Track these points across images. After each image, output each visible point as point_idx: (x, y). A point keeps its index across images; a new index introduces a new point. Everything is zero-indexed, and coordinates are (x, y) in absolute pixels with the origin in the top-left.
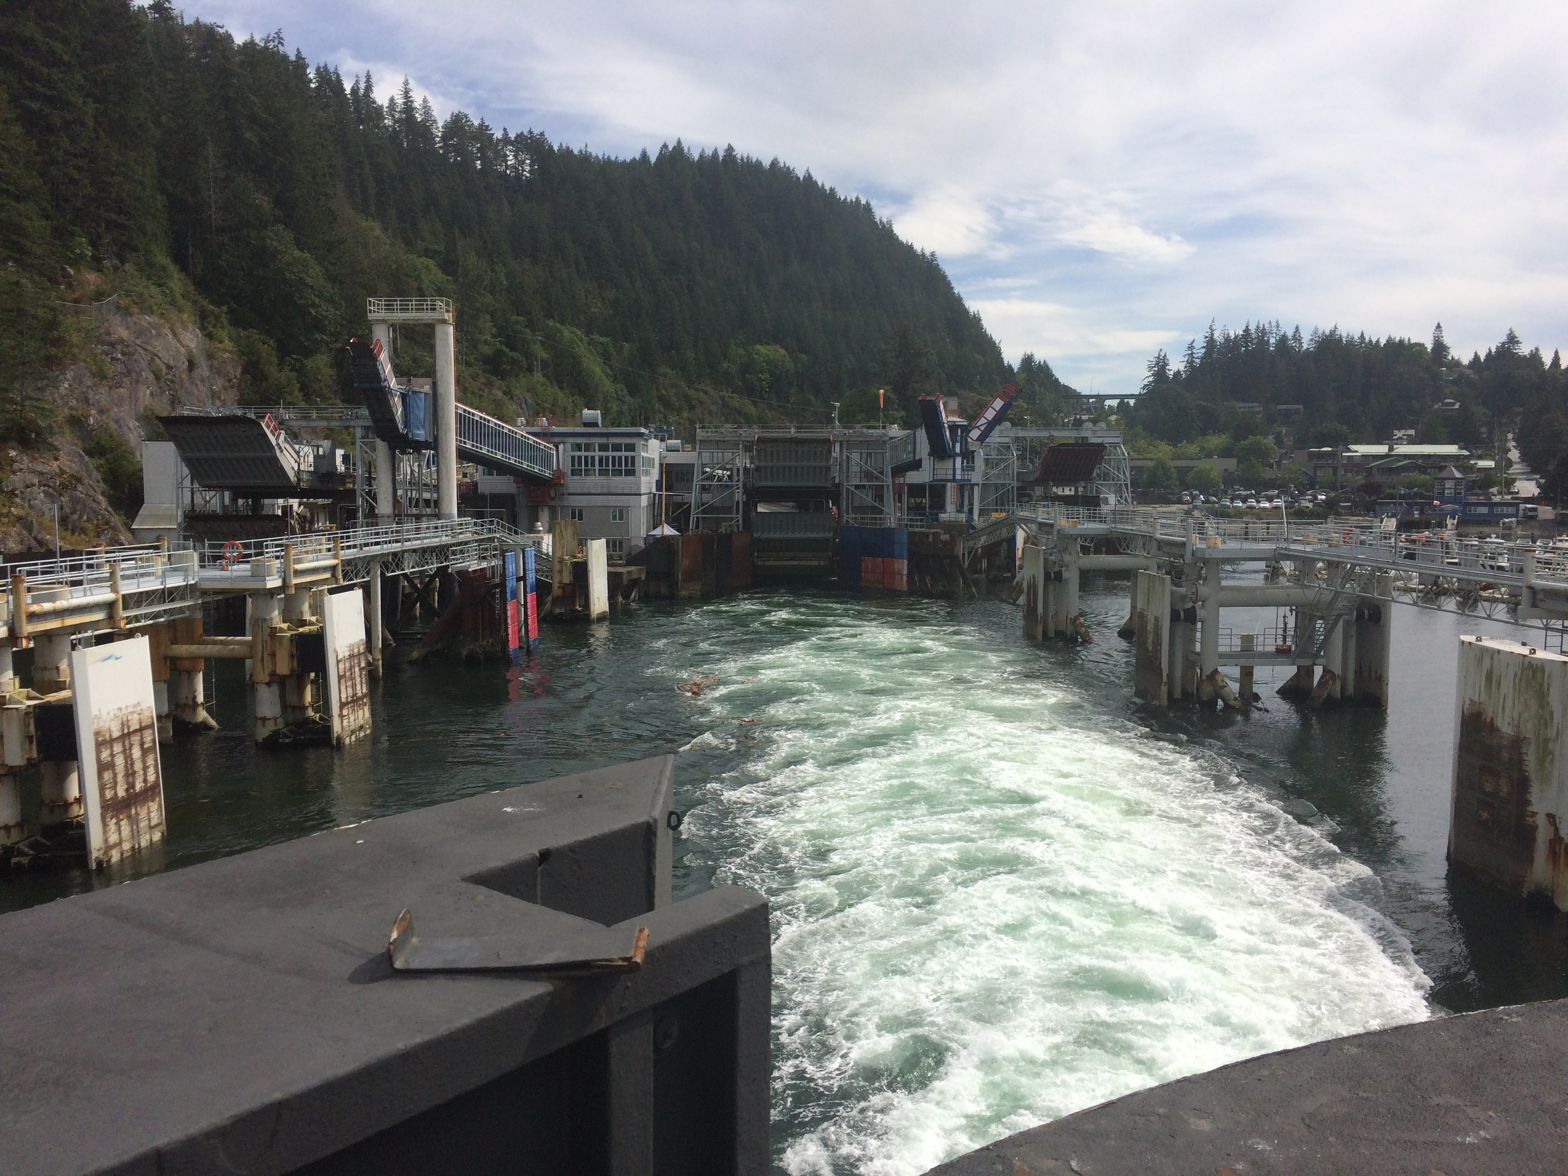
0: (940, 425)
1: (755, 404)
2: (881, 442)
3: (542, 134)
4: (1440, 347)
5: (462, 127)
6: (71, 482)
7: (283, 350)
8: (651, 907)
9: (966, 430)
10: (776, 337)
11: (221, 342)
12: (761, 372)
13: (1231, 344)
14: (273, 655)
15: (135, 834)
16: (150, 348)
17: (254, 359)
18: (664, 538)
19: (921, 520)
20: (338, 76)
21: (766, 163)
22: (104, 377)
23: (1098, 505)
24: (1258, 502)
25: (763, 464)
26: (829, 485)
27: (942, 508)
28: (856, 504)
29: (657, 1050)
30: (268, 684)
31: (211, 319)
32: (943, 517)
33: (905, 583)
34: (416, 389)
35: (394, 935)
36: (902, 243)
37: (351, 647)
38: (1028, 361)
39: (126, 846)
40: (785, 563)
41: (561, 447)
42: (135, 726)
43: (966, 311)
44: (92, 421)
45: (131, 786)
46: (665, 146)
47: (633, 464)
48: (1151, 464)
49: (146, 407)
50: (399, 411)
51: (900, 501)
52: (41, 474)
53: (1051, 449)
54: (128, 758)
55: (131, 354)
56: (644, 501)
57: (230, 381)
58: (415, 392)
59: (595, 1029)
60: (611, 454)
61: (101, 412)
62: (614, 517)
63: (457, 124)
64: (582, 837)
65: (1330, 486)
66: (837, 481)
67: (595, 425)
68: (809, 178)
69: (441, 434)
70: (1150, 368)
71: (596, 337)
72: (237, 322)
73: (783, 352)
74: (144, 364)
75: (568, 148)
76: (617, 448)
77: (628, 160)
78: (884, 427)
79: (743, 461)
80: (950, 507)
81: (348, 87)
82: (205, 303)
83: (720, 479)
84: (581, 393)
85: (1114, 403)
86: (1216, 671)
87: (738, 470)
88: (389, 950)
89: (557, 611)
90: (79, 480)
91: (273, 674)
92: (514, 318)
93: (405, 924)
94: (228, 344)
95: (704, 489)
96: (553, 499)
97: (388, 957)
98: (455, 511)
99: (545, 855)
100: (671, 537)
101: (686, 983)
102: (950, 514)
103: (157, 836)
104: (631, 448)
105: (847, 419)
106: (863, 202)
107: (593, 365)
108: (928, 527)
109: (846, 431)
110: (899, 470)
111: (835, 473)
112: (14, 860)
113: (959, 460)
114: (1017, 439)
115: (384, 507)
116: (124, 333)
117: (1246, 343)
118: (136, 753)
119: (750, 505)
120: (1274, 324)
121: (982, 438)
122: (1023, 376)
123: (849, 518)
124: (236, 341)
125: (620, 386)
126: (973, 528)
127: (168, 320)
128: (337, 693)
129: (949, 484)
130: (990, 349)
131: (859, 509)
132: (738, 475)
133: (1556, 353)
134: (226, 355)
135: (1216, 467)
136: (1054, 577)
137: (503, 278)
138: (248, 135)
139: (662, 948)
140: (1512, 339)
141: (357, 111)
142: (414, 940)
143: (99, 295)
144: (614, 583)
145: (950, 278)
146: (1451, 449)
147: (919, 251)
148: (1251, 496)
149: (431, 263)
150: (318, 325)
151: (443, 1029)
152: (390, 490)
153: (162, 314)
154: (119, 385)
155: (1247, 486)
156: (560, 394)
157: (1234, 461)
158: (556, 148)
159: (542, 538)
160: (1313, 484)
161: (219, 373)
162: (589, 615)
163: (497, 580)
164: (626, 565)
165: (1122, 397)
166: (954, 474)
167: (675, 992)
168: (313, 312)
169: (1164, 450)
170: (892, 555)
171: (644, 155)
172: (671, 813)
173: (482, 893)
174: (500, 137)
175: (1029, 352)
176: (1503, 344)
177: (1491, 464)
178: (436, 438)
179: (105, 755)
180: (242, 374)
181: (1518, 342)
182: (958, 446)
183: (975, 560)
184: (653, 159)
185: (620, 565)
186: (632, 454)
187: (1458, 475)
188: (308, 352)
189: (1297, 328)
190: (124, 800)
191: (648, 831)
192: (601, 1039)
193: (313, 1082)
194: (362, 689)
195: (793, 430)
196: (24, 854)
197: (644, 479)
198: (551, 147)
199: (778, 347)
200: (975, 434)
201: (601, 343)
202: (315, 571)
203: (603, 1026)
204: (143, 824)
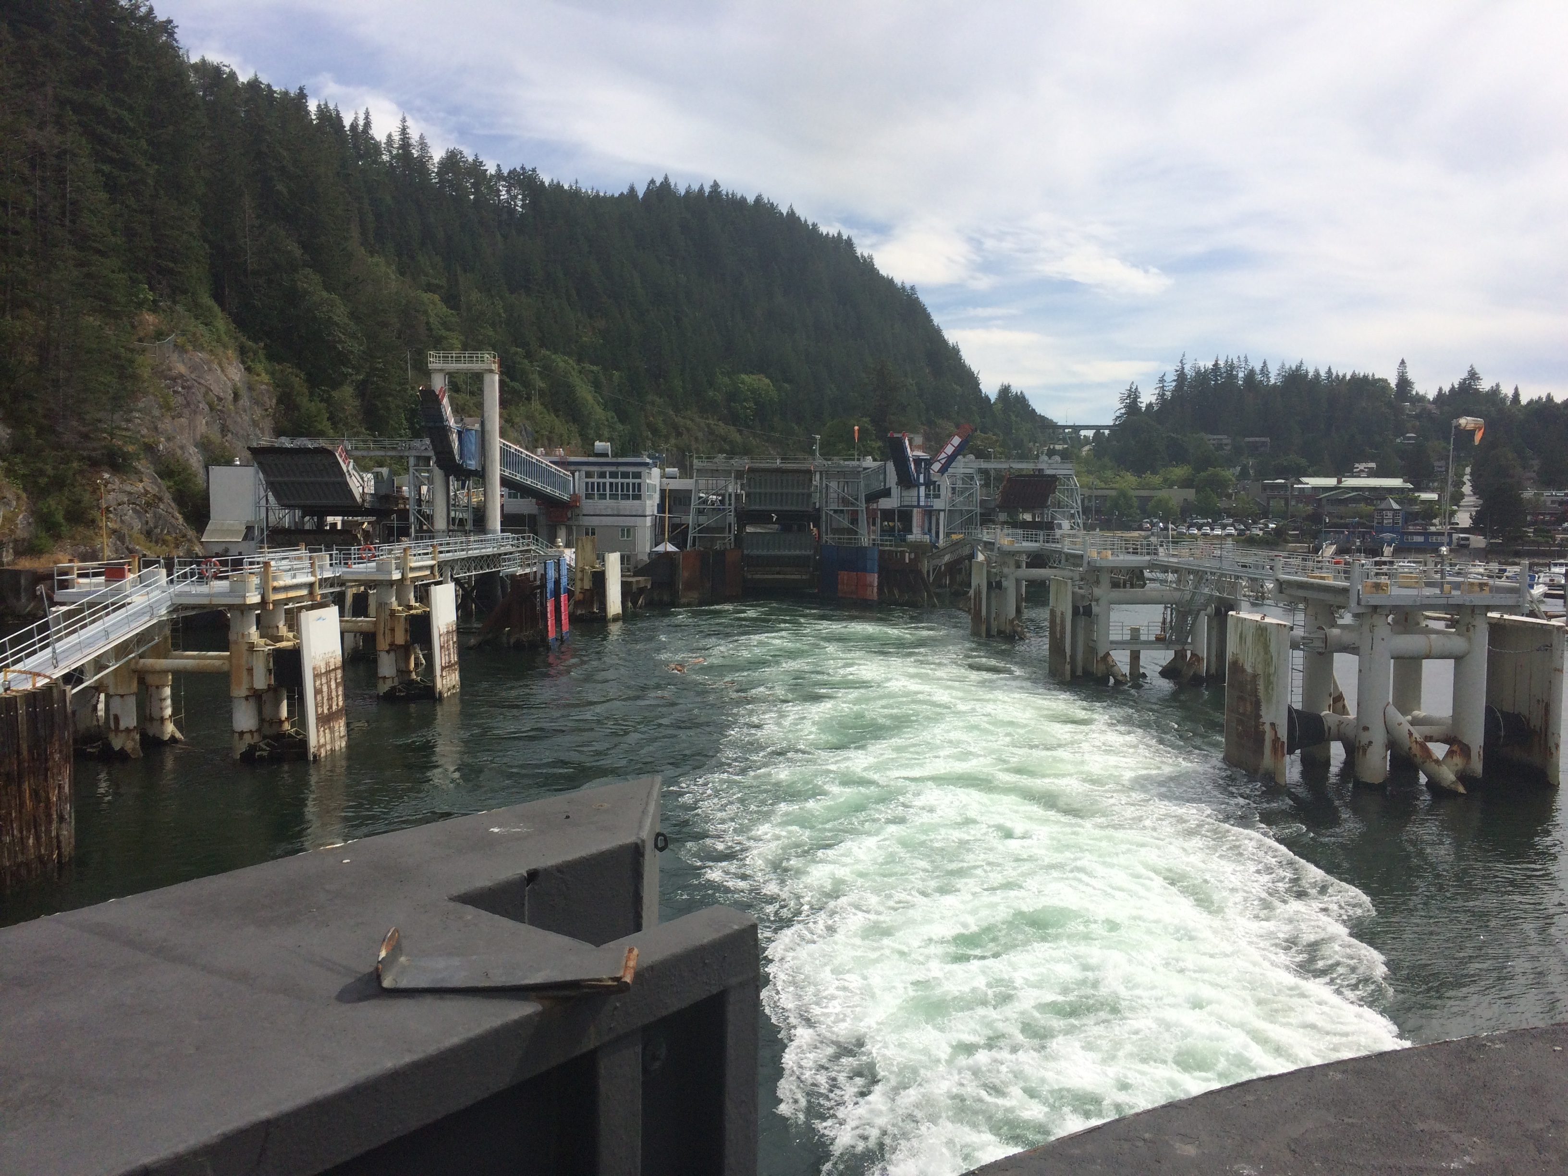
0: (906, 459)
1: (740, 431)
2: (856, 473)
3: (534, 170)
4: (1404, 383)
5: (458, 162)
6: (154, 502)
7: (313, 381)
8: (638, 928)
9: (929, 463)
10: (761, 367)
11: (258, 375)
12: (745, 400)
13: (1202, 377)
14: (393, 630)
15: (333, 740)
16: (202, 381)
17: (288, 390)
18: (667, 553)
19: (891, 541)
20: (338, 111)
21: (751, 199)
22: (169, 409)
23: (1052, 529)
24: (1212, 529)
25: (752, 490)
26: (810, 509)
27: (910, 532)
28: (835, 526)
29: (645, 1070)
30: (388, 652)
31: (251, 354)
32: (910, 538)
33: (875, 594)
34: (469, 427)
35: (383, 954)
36: (883, 277)
37: (448, 624)
38: (1005, 391)
39: (328, 747)
40: (770, 577)
41: (577, 474)
42: (332, 667)
43: (945, 342)
44: (161, 447)
45: (330, 707)
46: (653, 182)
47: (639, 490)
48: (1113, 493)
49: (202, 436)
50: (456, 445)
51: (874, 524)
52: (130, 493)
53: (1009, 480)
54: (329, 687)
55: (189, 388)
56: (649, 521)
57: (266, 410)
58: (468, 430)
59: (584, 1050)
60: (620, 480)
61: (169, 439)
62: (623, 536)
63: (452, 160)
64: (569, 858)
65: (1281, 515)
66: (817, 506)
67: (606, 455)
68: (792, 214)
69: (488, 463)
70: (1122, 400)
71: (587, 366)
72: (271, 357)
73: (767, 381)
74: (200, 397)
75: (559, 183)
76: (625, 475)
77: (616, 195)
78: (859, 460)
79: (733, 487)
80: (916, 529)
81: (347, 123)
82: (243, 339)
83: (713, 503)
84: (575, 420)
85: (1090, 433)
86: (1108, 654)
87: (730, 495)
88: (377, 969)
89: (579, 612)
90: (160, 499)
91: (392, 644)
92: (514, 349)
93: (393, 943)
94: (265, 377)
95: (700, 512)
96: (569, 519)
97: (376, 976)
98: (499, 528)
99: (533, 876)
100: (675, 553)
101: (674, 1004)
102: (916, 535)
103: (344, 744)
104: (638, 475)
105: (828, 450)
106: (845, 237)
107: (585, 393)
108: (896, 546)
109: (825, 462)
110: (872, 497)
111: (816, 498)
112: (258, 753)
113: (922, 489)
114: (981, 471)
115: (440, 523)
116: (181, 368)
117: (1216, 376)
118: (333, 685)
119: (741, 528)
120: (1242, 359)
121: (943, 470)
122: (1000, 406)
123: (828, 538)
124: (272, 374)
125: (611, 414)
126: (937, 548)
127: (216, 355)
128: (440, 660)
129: (915, 510)
130: (969, 380)
131: (836, 531)
132: (730, 500)
133: (1516, 389)
134: (264, 387)
135: (1176, 496)
136: (995, 586)
137: (501, 311)
138: (280, 187)
139: (652, 968)
140: (1473, 375)
141: (356, 147)
142: (403, 959)
143: (159, 335)
144: (627, 590)
145: (929, 310)
146: (1396, 482)
147: (899, 284)
148: (1207, 524)
149: (436, 297)
150: (342, 359)
151: (432, 1049)
152: (445, 510)
153: (211, 351)
154: (180, 416)
155: (1204, 514)
156: (557, 422)
157: (1193, 491)
158: (547, 184)
159: (563, 552)
160: (1265, 514)
161: (257, 403)
162: (606, 616)
163: (538, 583)
164: (634, 576)
165: (1098, 428)
166: (919, 501)
167: (665, 1013)
168: (340, 347)
169: (1128, 481)
170: (864, 570)
171: (632, 190)
172: (658, 835)
173: (470, 913)
174: (493, 173)
175: (1006, 383)
176: (1465, 380)
177: (1434, 496)
178: (483, 468)
179: (318, 683)
180: (277, 404)
181: (1478, 378)
182: (922, 476)
183: (939, 575)
184: (641, 195)
185: (629, 576)
186: (637, 481)
187: (1395, 506)
188: (336, 385)
189: (1265, 363)
190: (327, 716)
191: (636, 851)
192: (590, 1060)
193: (301, 1100)
194: (454, 658)
195: (778, 461)
196: (265, 750)
197: (648, 503)
198: (542, 183)
199: (761, 376)
200: (936, 467)
201: (592, 372)
202: (421, 568)
203: (592, 1047)
204: (337, 734)
